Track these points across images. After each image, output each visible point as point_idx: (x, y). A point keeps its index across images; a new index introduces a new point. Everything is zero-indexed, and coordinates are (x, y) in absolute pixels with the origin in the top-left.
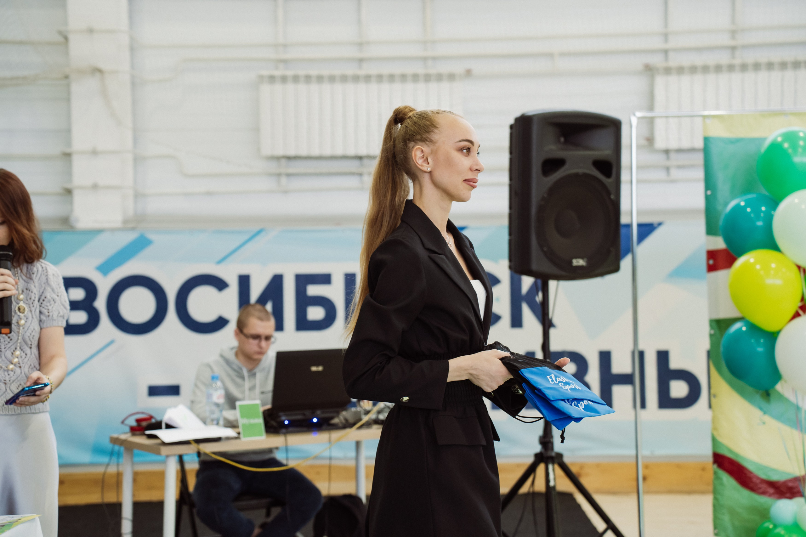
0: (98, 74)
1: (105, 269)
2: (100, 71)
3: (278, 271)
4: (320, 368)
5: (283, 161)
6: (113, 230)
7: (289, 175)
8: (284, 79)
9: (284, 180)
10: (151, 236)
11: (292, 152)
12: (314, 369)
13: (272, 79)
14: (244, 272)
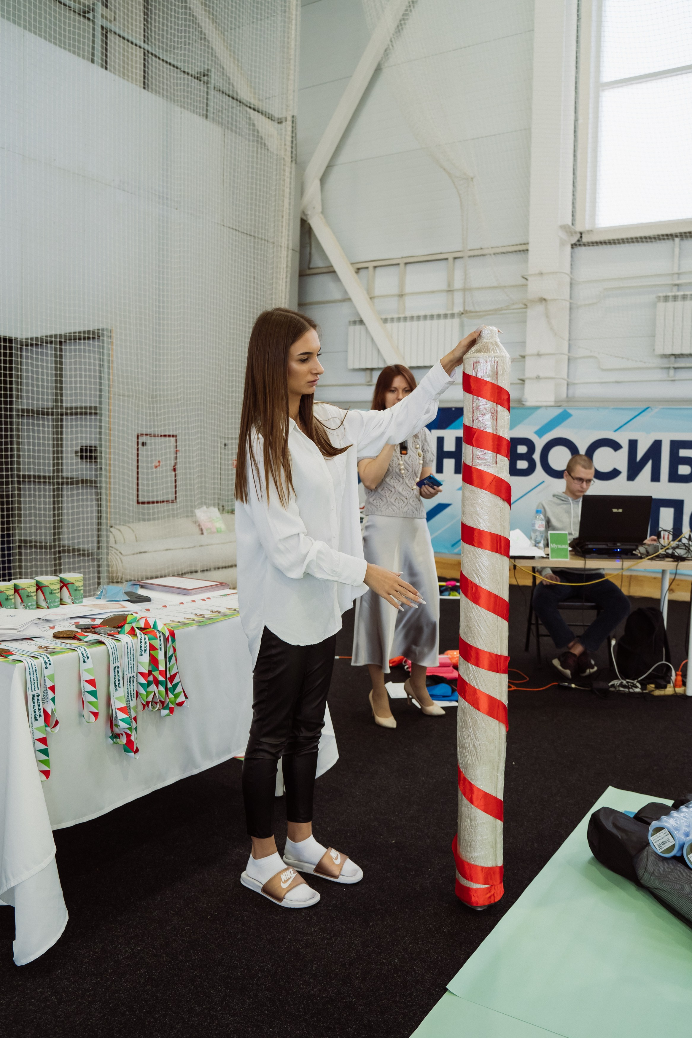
0: (544, 302)
1: (540, 433)
2: (545, 300)
3: (658, 438)
4: (620, 510)
5: (673, 358)
6: (547, 407)
7: (675, 368)
8: (675, 298)
9: (672, 372)
10: (571, 411)
11: (677, 352)
12: (615, 510)
13: (666, 298)
14: (633, 438)
